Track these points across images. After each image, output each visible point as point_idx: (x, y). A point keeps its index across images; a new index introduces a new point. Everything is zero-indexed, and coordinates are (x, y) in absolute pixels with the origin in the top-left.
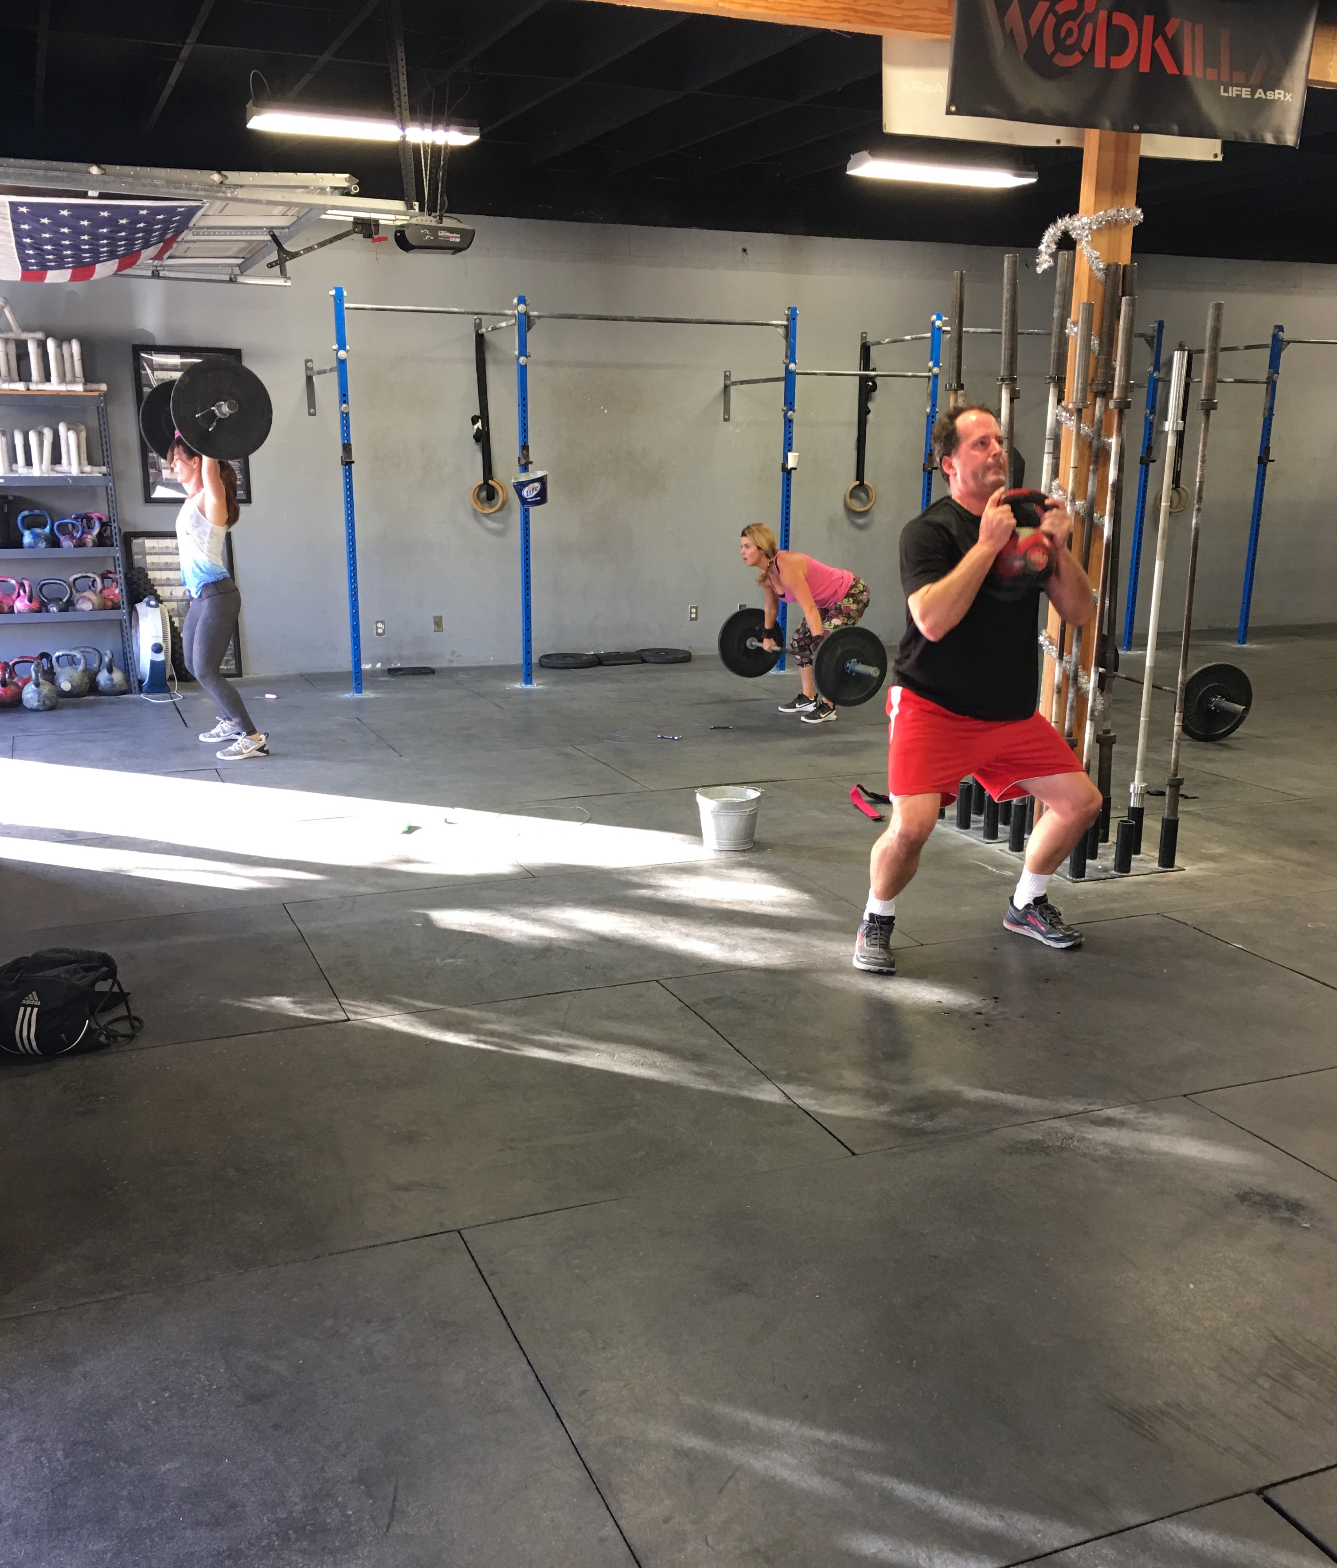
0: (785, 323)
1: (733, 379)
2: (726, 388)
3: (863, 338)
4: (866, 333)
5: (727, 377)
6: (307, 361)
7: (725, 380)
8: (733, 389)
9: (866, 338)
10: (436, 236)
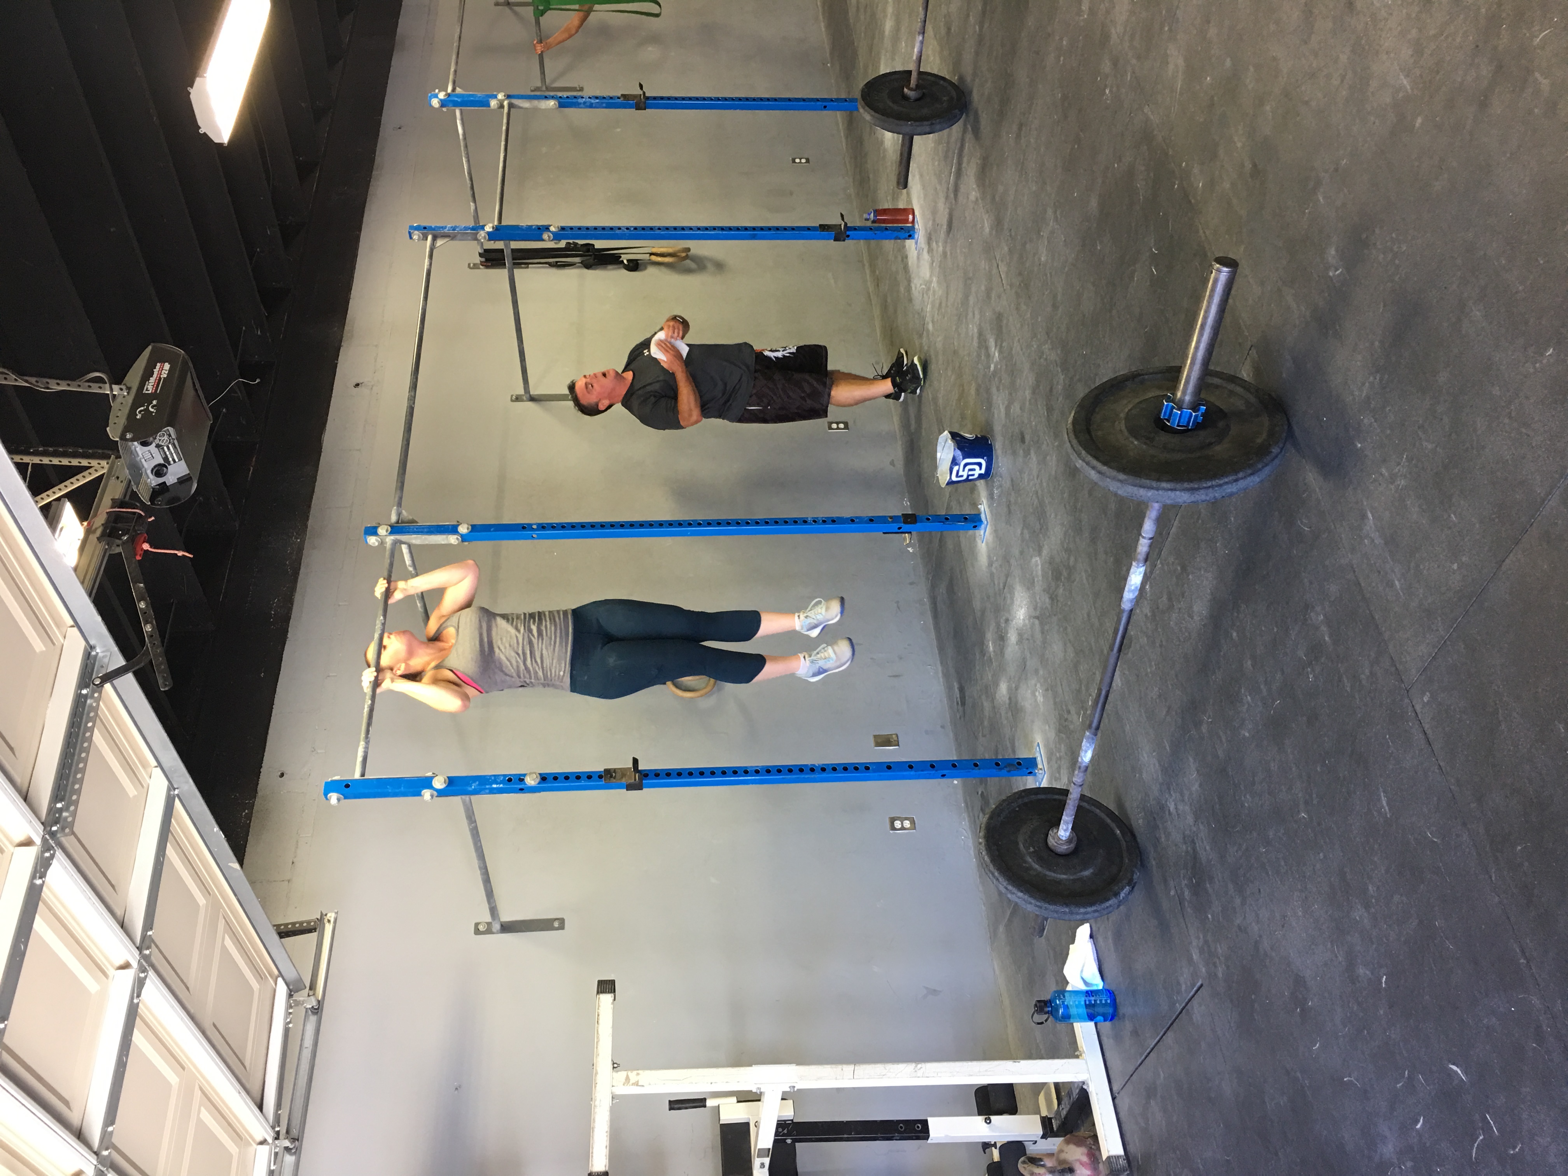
0: (430, 238)
1: (521, 391)
2: (532, 399)
3: (475, 267)
4: (469, 264)
5: (518, 399)
6: (477, 932)
7: (522, 401)
8: (534, 392)
9: (474, 265)
10: (153, 396)
